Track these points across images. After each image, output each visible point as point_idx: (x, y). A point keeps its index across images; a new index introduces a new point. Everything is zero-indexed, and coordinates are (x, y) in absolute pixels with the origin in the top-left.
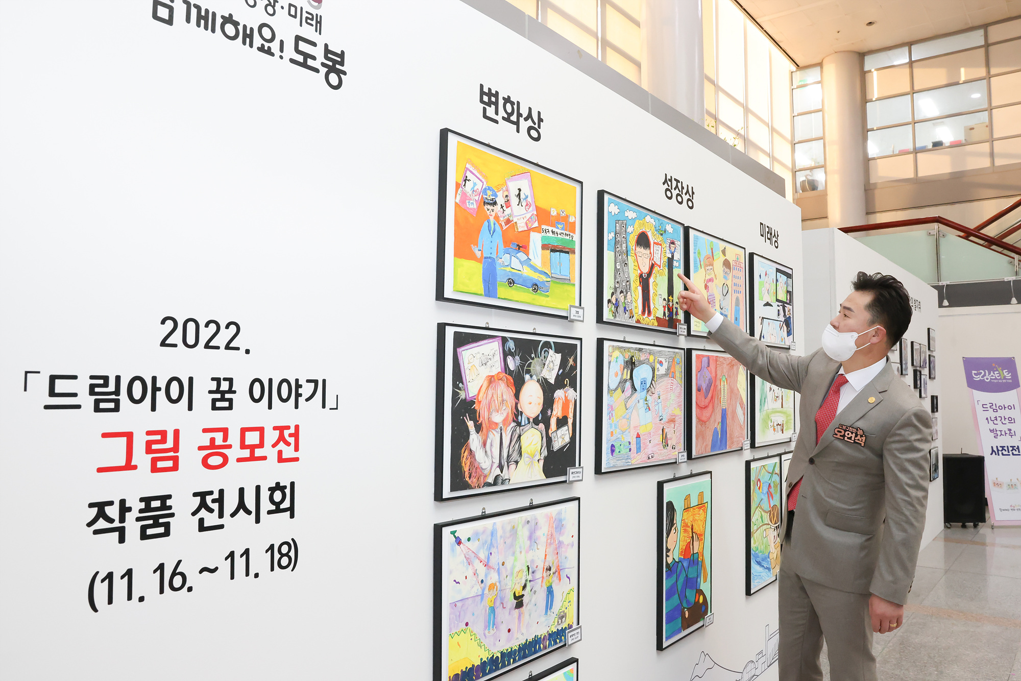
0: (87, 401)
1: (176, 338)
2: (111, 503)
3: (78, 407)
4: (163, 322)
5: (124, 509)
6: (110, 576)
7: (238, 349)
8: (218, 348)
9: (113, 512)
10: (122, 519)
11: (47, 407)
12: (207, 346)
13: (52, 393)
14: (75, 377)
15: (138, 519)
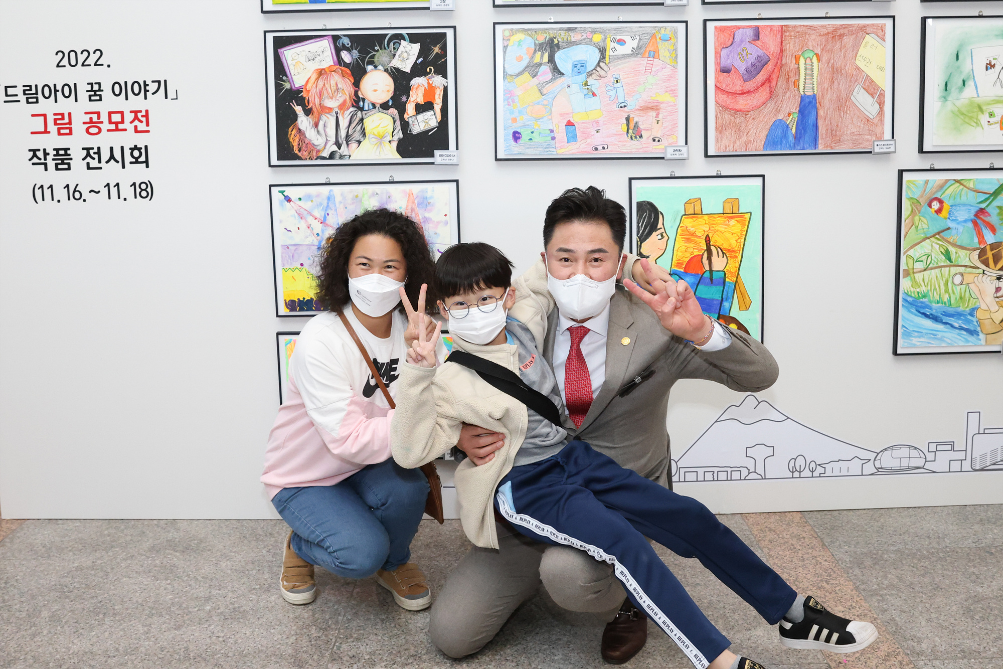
0: (23, 98)
1: (65, 62)
2: (39, 150)
3: (19, 101)
4: (57, 54)
5: (46, 154)
6: (42, 187)
7: (102, 65)
8: (90, 65)
9: (40, 154)
10: (45, 159)
11: (5, 102)
12: (83, 65)
13: (7, 95)
14: (16, 87)
15: (54, 160)
